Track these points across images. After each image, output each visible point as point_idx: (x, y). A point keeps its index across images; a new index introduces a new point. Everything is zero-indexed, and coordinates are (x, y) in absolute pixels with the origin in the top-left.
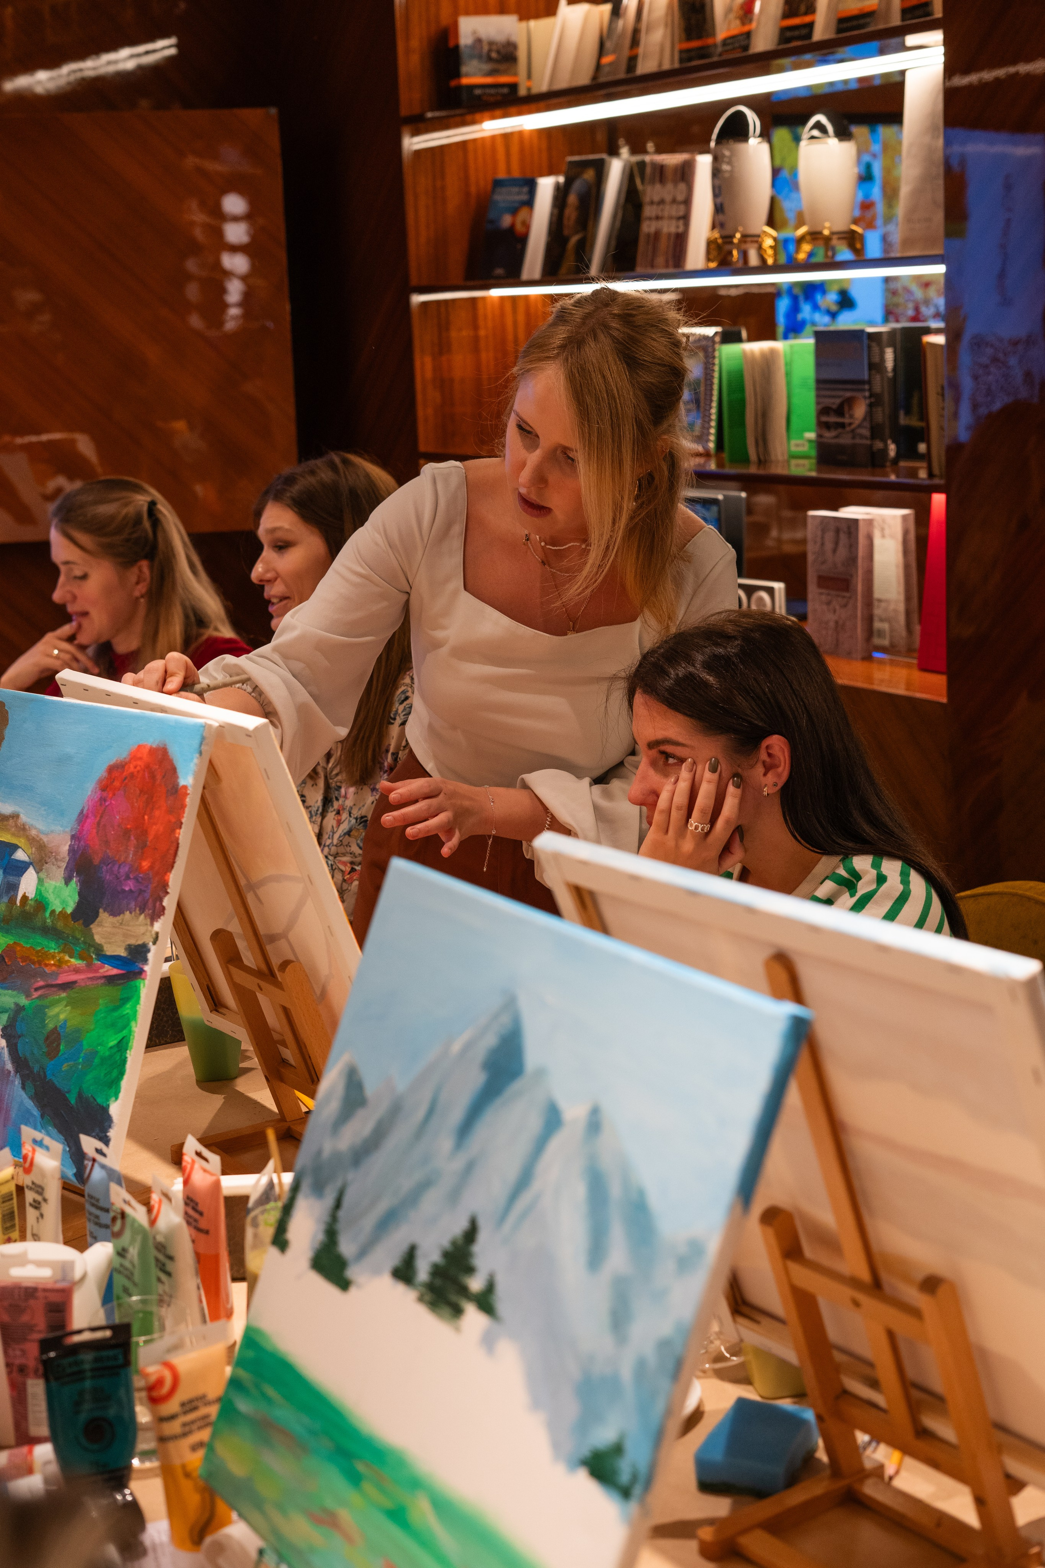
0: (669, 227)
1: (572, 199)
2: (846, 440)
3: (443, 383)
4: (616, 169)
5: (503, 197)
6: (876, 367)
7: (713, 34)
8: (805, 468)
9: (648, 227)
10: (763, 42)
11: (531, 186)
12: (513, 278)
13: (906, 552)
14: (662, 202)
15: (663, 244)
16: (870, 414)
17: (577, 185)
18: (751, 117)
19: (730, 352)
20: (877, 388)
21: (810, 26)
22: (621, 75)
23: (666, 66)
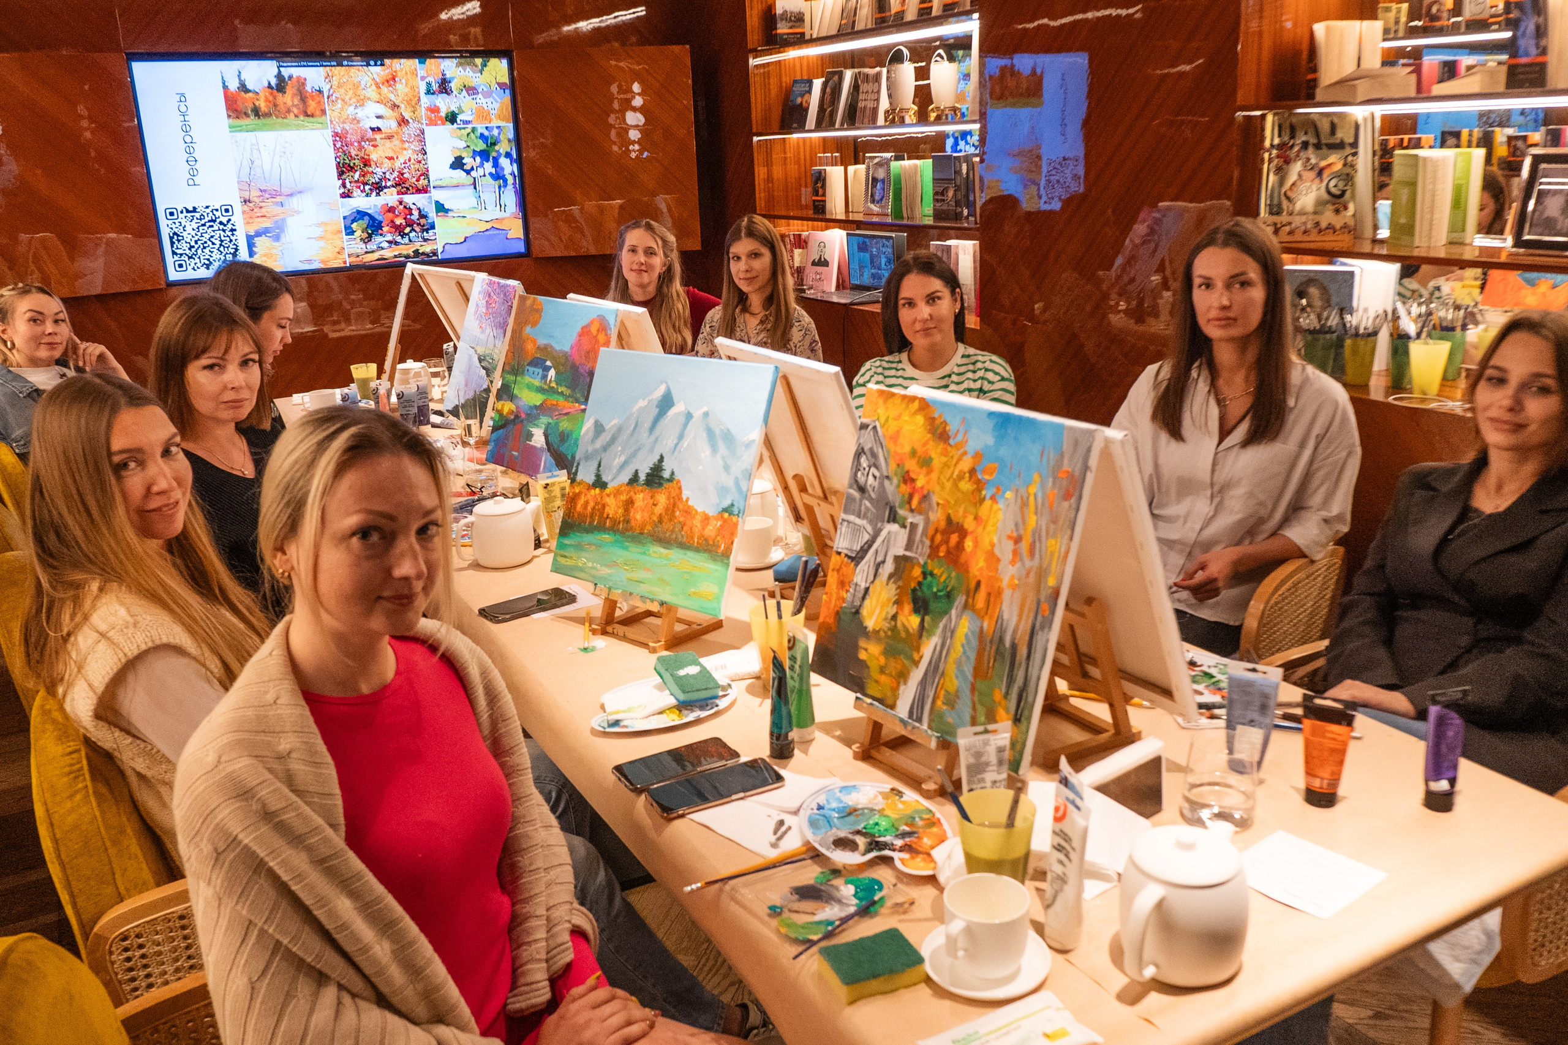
0: (870, 105)
1: (828, 90)
2: (945, 207)
3: (769, 179)
4: (848, 75)
5: (797, 89)
6: (958, 172)
7: (890, 10)
8: (929, 221)
9: (861, 104)
10: (910, 16)
11: (810, 83)
12: (801, 128)
13: (975, 262)
14: (867, 92)
15: (868, 111)
16: (955, 194)
17: (830, 84)
18: (906, 52)
19: (895, 165)
20: (958, 183)
21: (931, 8)
22: (849, 31)
23: (869, 26)
